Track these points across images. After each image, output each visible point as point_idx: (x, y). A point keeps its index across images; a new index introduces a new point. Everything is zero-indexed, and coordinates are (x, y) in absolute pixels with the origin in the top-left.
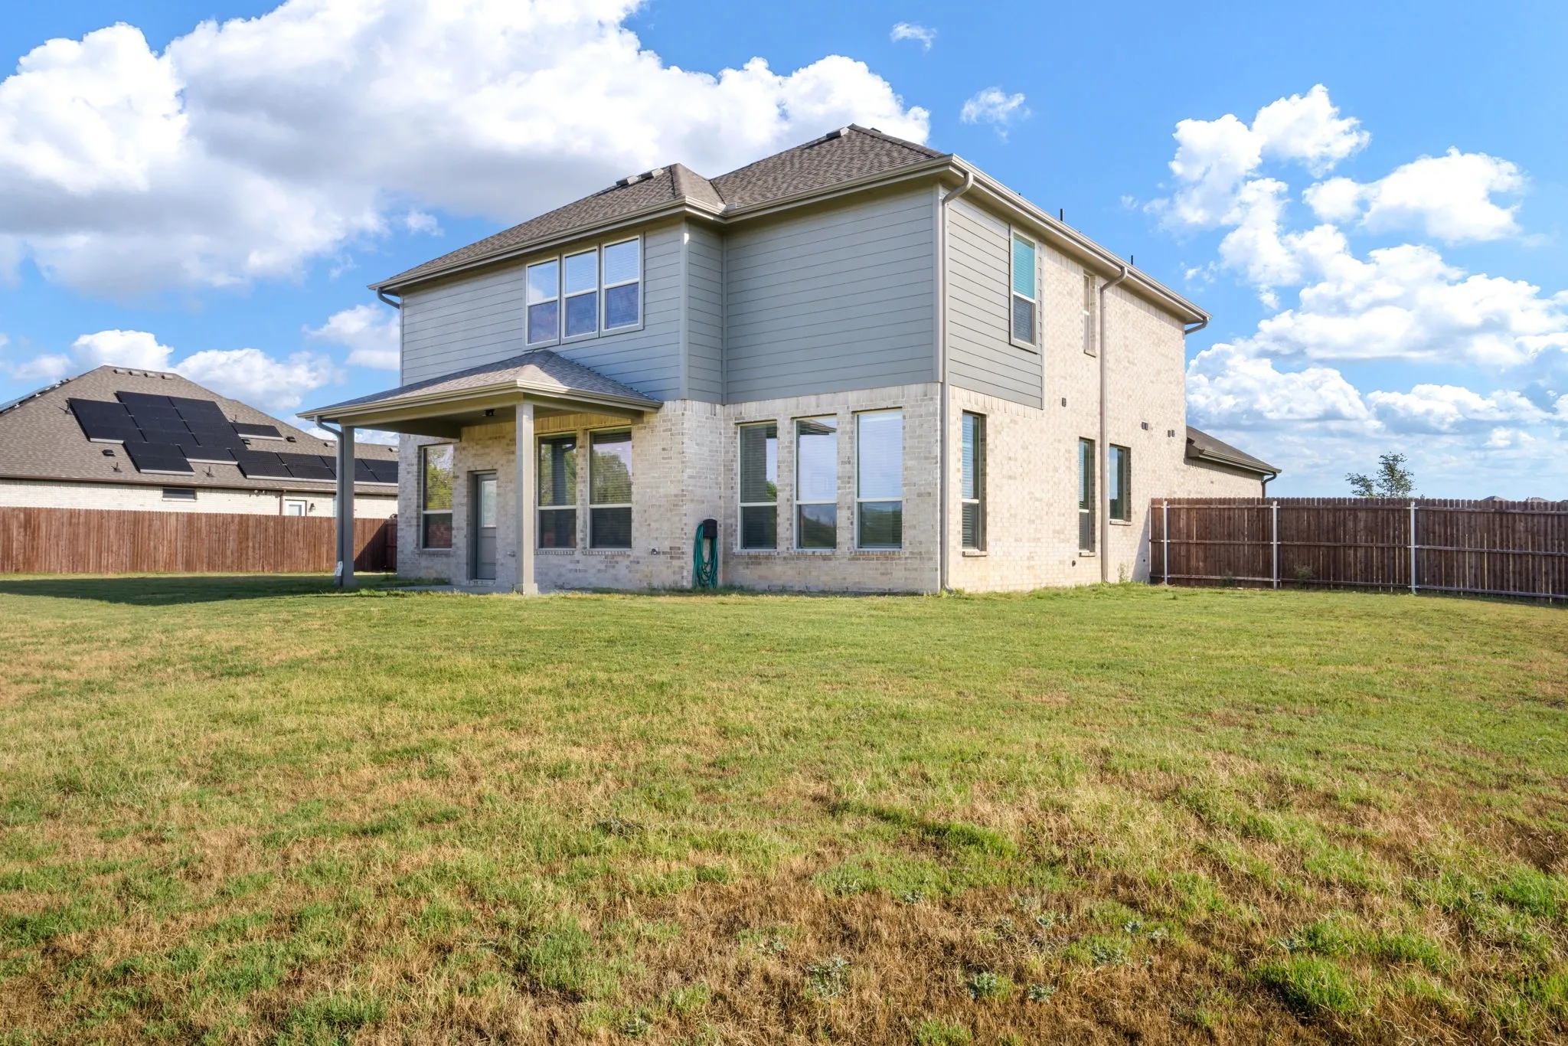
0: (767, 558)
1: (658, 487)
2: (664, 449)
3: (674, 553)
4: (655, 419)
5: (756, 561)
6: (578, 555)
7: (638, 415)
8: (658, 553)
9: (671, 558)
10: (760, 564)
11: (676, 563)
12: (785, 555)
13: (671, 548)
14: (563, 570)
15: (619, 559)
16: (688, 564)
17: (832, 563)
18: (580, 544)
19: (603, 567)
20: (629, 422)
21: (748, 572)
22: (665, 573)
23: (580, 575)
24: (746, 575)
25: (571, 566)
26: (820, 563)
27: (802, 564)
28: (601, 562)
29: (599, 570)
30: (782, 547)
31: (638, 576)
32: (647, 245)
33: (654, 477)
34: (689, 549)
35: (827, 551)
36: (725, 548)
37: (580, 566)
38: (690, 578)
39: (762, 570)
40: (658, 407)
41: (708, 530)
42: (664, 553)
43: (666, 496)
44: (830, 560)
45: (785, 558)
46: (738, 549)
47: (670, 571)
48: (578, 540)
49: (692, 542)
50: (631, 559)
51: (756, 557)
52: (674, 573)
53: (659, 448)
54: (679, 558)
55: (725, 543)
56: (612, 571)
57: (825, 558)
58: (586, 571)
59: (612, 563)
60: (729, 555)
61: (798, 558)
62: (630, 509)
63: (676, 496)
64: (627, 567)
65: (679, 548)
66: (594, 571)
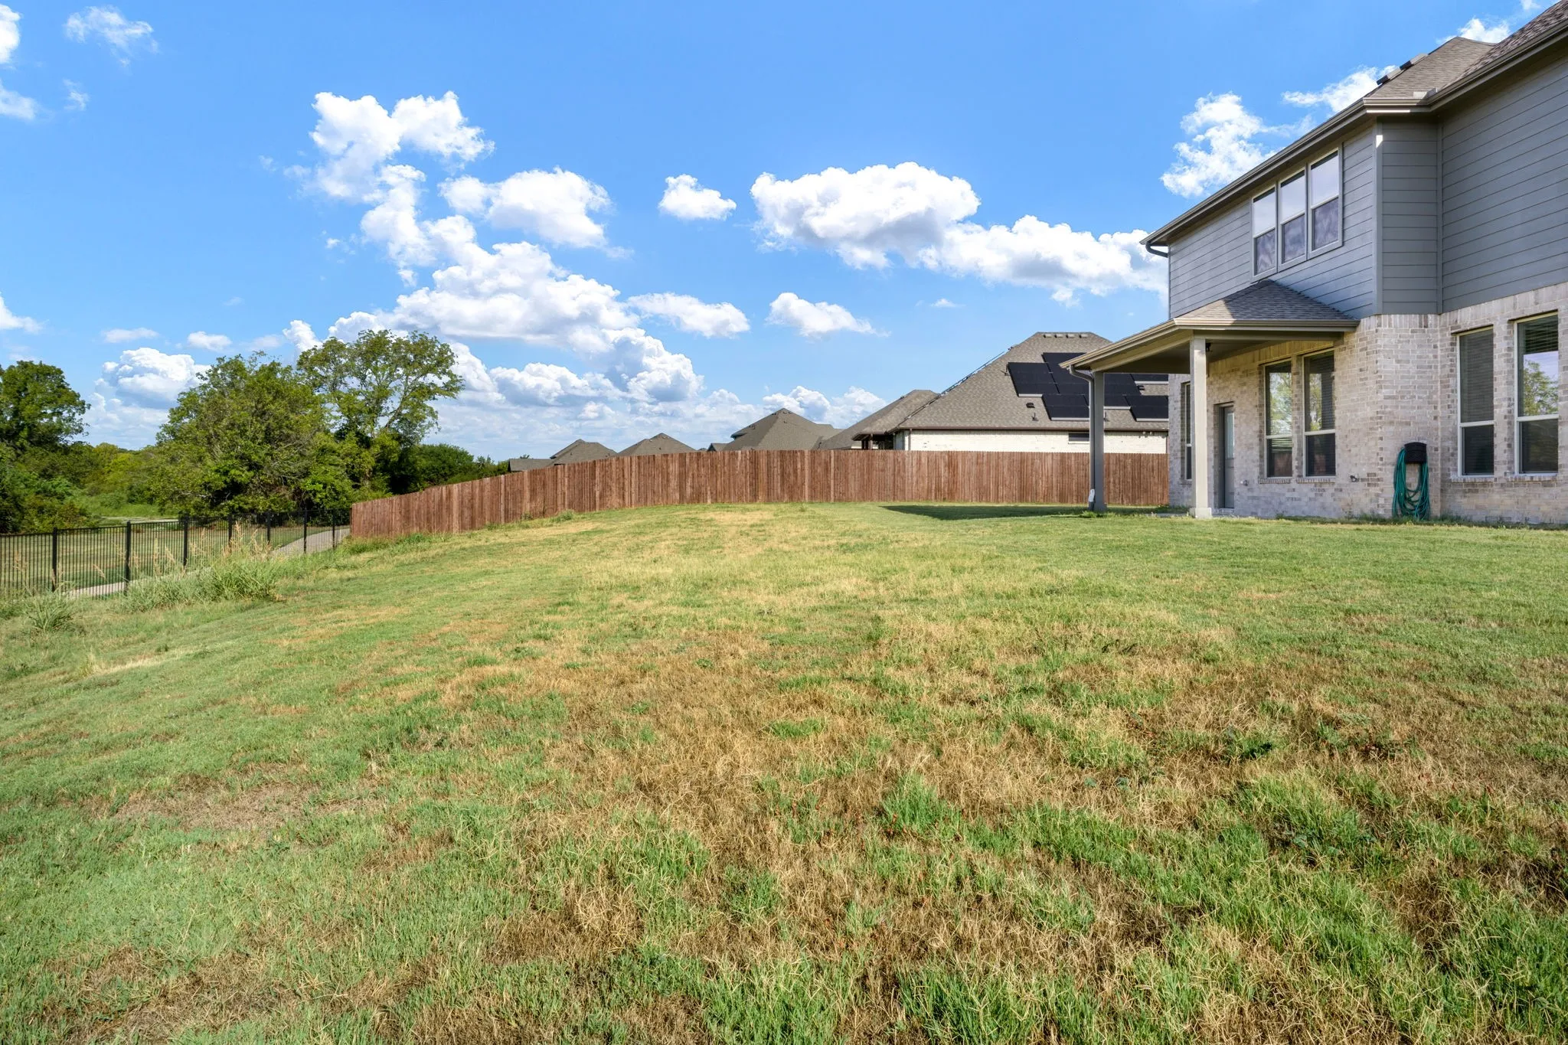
0: (1485, 484)
1: (1356, 410)
2: (1361, 370)
3: (1371, 480)
4: (1353, 339)
5: (1472, 489)
6: (1294, 484)
7: (1338, 336)
8: (1357, 480)
9: (1369, 485)
10: (1477, 491)
11: (1373, 490)
12: (1503, 481)
13: (1368, 475)
14: (1283, 499)
15: (1326, 486)
16: (1389, 492)
17: (1555, 490)
18: (1295, 473)
19: (1312, 495)
20: (1331, 344)
21: (1465, 500)
22: (1364, 499)
23: (1295, 503)
24: (1463, 504)
25: (1288, 495)
26: (1540, 489)
27: (1521, 491)
28: (1312, 490)
29: (1310, 499)
30: (1500, 470)
31: (1342, 504)
32: (1346, 156)
33: (1353, 400)
34: (1388, 475)
35: (1547, 476)
36: (1442, 475)
37: (1295, 495)
38: (1389, 507)
39: (1479, 499)
40: (1355, 326)
41: (1414, 454)
42: (1363, 480)
43: (1363, 419)
44: (1552, 486)
45: (1502, 485)
46: (1457, 475)
47: (1368, 499)
48: (1294, 468)
49: (1392, 468)
50: (1336, 486)
51: (1473, 484)
52: (1371, 501)
53: (1357, 368)
54: (1375, 485)
55: (1442, 469)
56: (1321, 500)
57: (1546, 484)
58: (1300, 500)
59: (1321, 492)
60: (1446, 484)
61: (1517, 485)
62: (1333, 435)
63: (1371, 418)
64: (1333, 495)
65: (1375, 475)
66: (1306, 499)
